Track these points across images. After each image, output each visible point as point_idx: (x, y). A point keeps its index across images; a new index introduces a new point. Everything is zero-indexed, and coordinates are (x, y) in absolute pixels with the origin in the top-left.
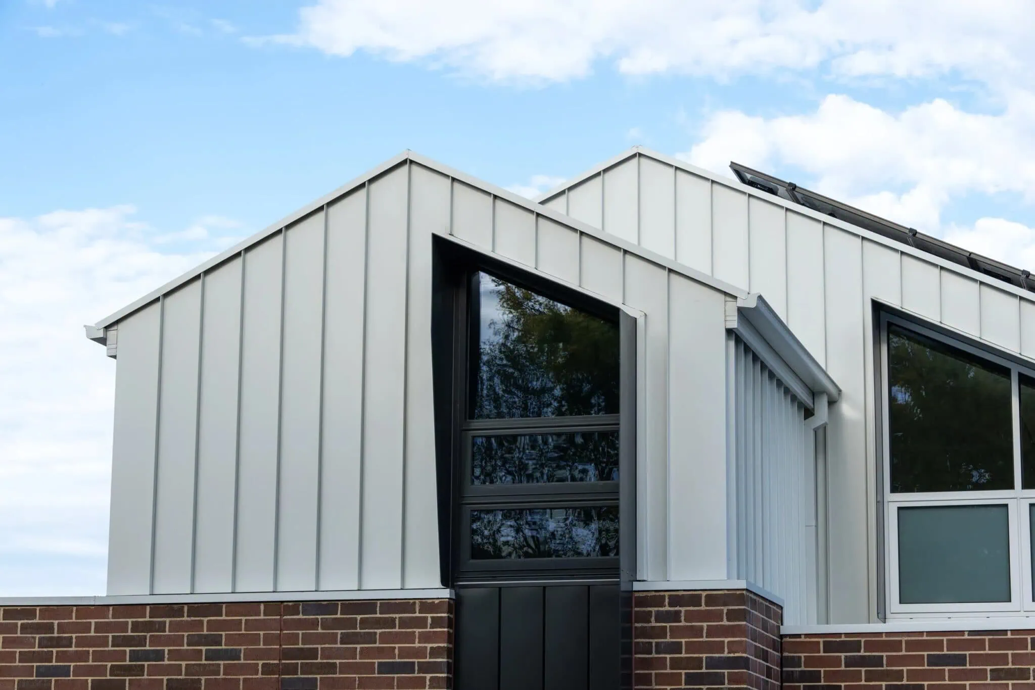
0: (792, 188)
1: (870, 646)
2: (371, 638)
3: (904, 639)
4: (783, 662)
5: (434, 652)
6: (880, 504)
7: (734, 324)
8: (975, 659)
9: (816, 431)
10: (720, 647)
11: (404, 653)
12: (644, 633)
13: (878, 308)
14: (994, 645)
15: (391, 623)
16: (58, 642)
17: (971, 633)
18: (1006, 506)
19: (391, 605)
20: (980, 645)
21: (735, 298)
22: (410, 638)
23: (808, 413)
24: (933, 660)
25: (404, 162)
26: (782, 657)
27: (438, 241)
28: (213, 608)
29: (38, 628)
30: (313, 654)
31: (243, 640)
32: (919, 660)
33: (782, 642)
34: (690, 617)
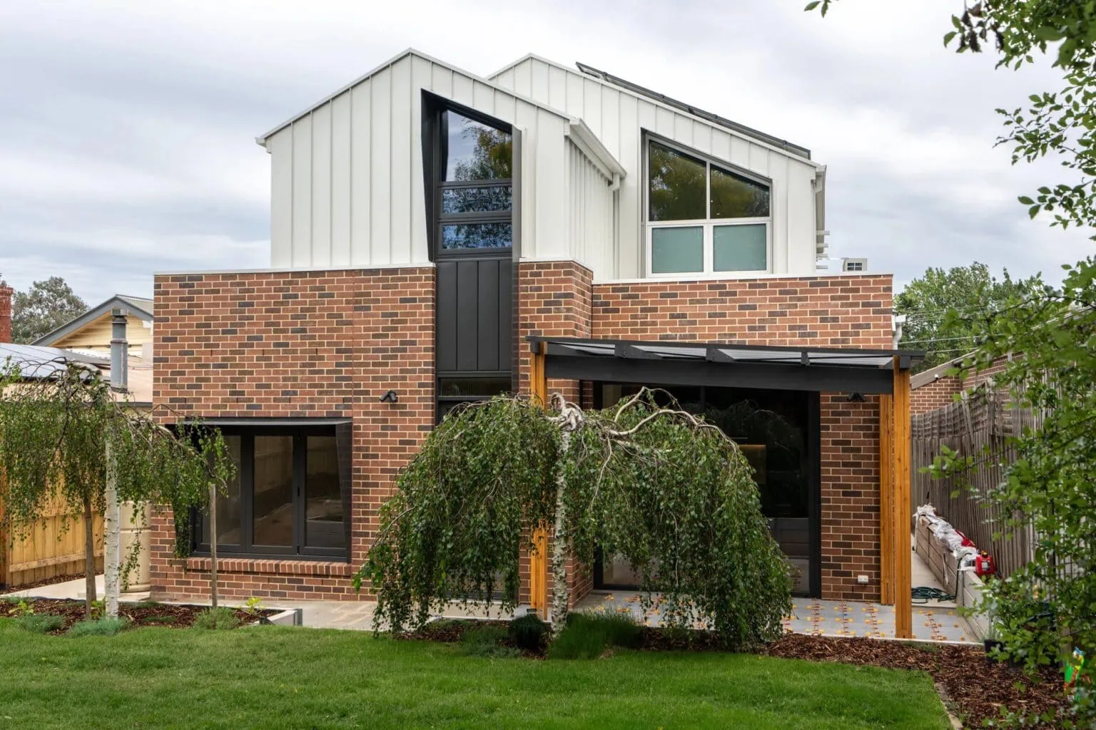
0: (605, 75)
1: (633, 289)
2: (396, 287)
3: (649, 286)
4: (592, 298)
5: (426, 293)
6: (643, 226)
7: (568, 133)
8: (682, 295)
9: (614, 193)
10: (560, 288)
11: (411, 293)
12: (525, 282)
13: (644, 132)
14: (691, 288)
15: (405, 279)
16: (248, 291)
17: (680, 282)
18: (702, 227)
19: (405, 271)
20: (684, 288)
21: (569, 120)
22: (415, 286)
23: (610, 183)
24: (662, 295)
25: (409, 54)
26: (592, 296)
27: (424, 93)
28: (321, 273)
29: (238, 284)
30: (369, 294)
31: (336, 288)
32: (656, 296)
33: (592, 288)
34: (546, 274)
